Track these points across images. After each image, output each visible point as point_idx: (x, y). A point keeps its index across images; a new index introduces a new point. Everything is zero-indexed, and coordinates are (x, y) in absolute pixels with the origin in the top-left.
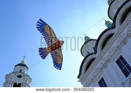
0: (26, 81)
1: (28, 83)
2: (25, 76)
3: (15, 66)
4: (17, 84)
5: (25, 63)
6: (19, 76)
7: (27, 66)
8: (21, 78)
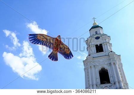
0: (105, 40)
1: (108, 41)
2: (102, 36)
3: (90, 30)
4: (99, 45)
5: (97, 24)
6: (97, 38)
7: (100, 27)
8: (100, 39)
